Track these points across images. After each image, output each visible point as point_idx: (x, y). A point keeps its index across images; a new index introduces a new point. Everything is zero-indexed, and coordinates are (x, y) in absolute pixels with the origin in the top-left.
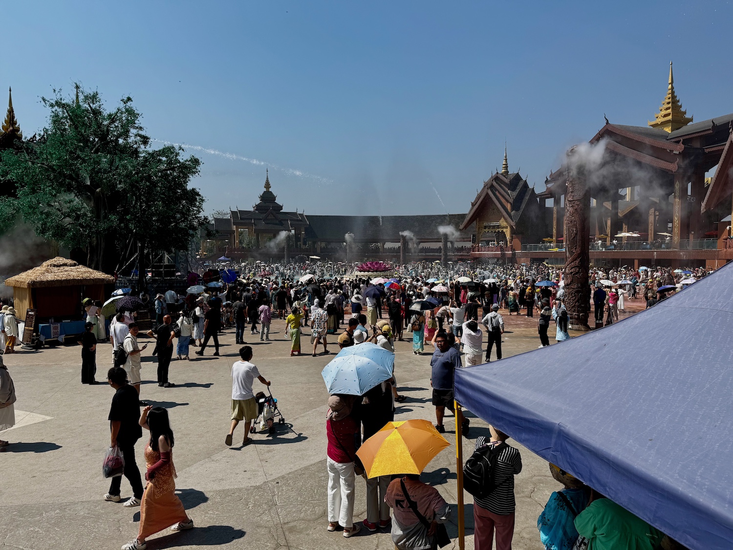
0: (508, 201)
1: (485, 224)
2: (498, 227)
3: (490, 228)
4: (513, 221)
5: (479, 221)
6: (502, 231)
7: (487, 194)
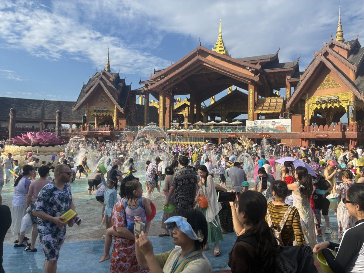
1: (95, 108)
2: (107, 111)
3: (99, 112)
4: (122, 108)
5: (89, 105)
6: (109, 115)
7: (99, 84)
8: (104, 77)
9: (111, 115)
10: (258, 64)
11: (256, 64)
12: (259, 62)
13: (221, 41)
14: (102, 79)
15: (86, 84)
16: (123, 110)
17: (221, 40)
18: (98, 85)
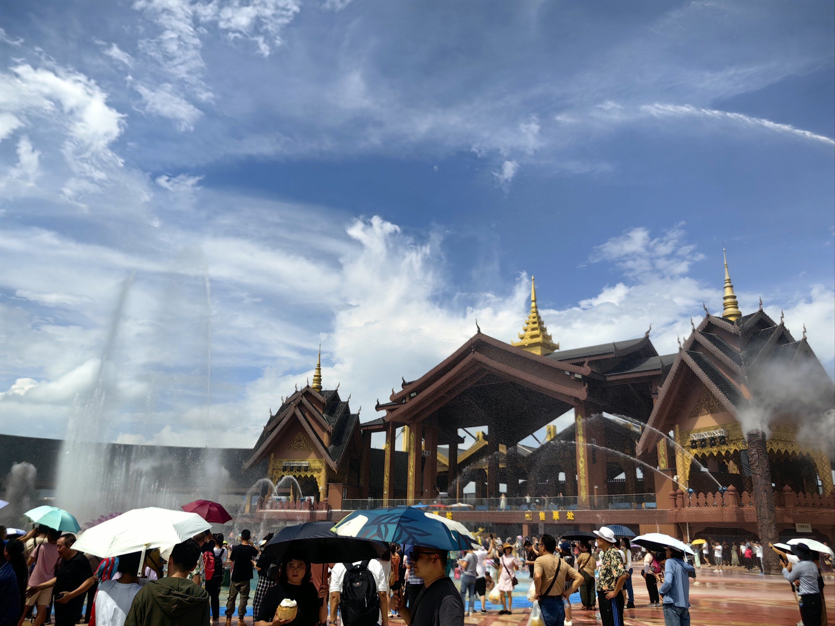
0: (323, 429)
1: (285, 463)
2: (307, 469)
3: (292, 471)
4: (334, 461)
5: (275, 457)
6: (312, 476)
7: (294, 415)
8: (305, 400)
9: (315, 476)
10: (585, 364)
11: (581, 364)
12: (587, 360)
13: (534, 318)
14: (300, 405)
15: (274, 414)
16: (336, 465)
17: (535, 315)
18: (292, 416)
